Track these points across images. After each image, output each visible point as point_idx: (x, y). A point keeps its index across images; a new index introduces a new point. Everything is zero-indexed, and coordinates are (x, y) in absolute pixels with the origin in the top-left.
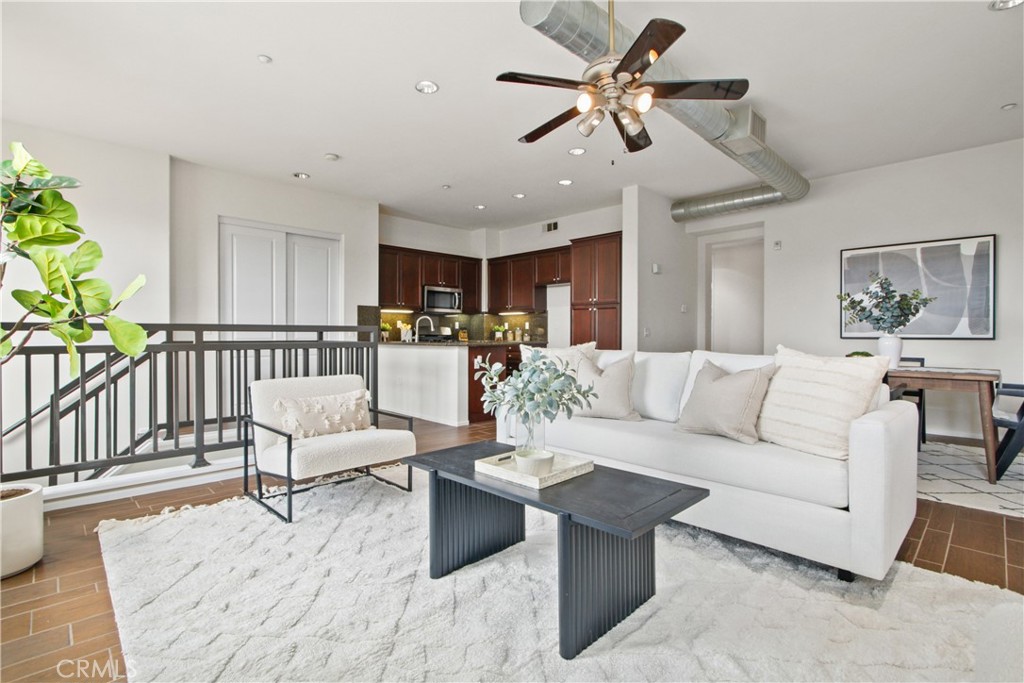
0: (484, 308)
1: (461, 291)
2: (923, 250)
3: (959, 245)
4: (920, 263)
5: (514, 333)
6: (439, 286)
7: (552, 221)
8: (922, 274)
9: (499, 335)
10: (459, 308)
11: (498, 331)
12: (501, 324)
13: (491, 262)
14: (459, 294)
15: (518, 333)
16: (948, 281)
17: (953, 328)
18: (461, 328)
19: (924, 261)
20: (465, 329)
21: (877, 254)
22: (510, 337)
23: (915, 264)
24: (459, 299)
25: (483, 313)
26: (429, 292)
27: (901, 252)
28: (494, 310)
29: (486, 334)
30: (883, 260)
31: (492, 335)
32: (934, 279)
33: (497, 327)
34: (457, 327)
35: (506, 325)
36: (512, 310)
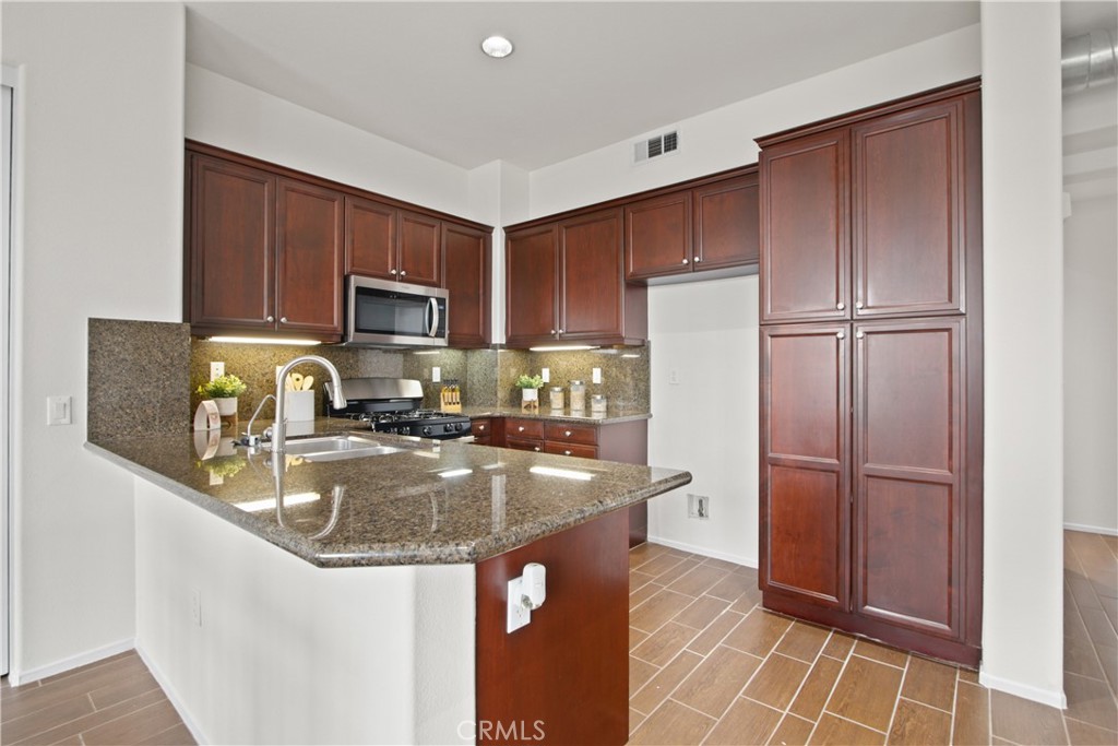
0: (498, 335)
1: (444, 293)
5: (566, 393)
6: (392, 278)
7: (661, 132)
9: (530, 395)
10: (439, 334)
11: (530, 386)
12: (534, 372)
13: (512, 232)
14: (441, 301)
15: (577, 395)
18: (446, 382)
20: (455, 381)
22: (556, 398)
24: (441, 312)
25: (495, 347)
26: (360, 290)
28: (518, 343)
29: (502, 394)
31: (516, 395)
33: (525, 378)
34: (436, 377)
35: (546, 372)
36: (563, 340)
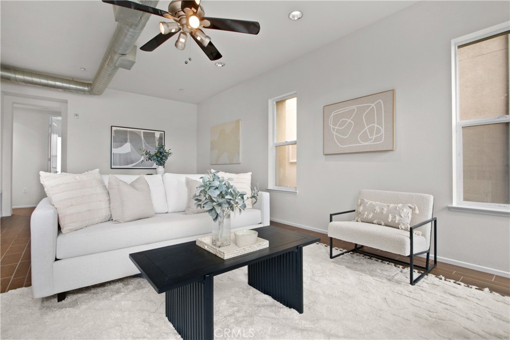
2: (144, 132)
3: (154, 133)
4: (142, 138)
8: (143, 142)
16: (151, 146)
17: (152, 165)
19: (144, 137)
21: (127, 131)
23: (141, 138)
27: (137, 132)
30: (129, 134)
32: (147, 145)
